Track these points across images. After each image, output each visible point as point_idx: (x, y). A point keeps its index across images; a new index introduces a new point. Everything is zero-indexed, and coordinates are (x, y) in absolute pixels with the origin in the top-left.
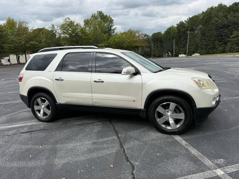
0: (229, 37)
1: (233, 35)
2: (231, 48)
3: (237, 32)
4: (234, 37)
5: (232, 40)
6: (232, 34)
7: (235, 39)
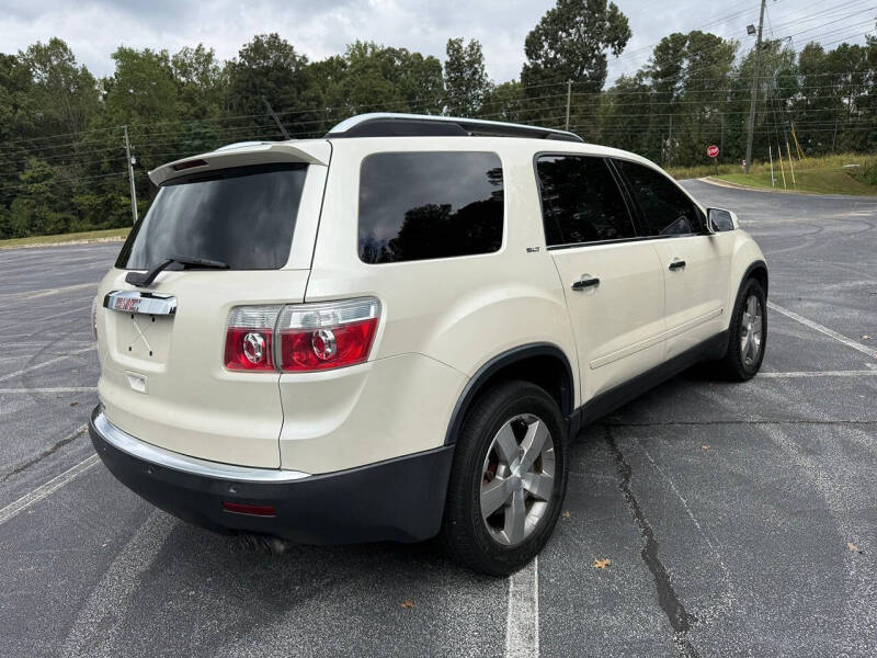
0: (15, 178)
1: (29, 173)
2: (34, 217)
3: (39, 160)
4: (34, 180)
5: (32, 188)
6: (21, 168)
7: (40, 185)
